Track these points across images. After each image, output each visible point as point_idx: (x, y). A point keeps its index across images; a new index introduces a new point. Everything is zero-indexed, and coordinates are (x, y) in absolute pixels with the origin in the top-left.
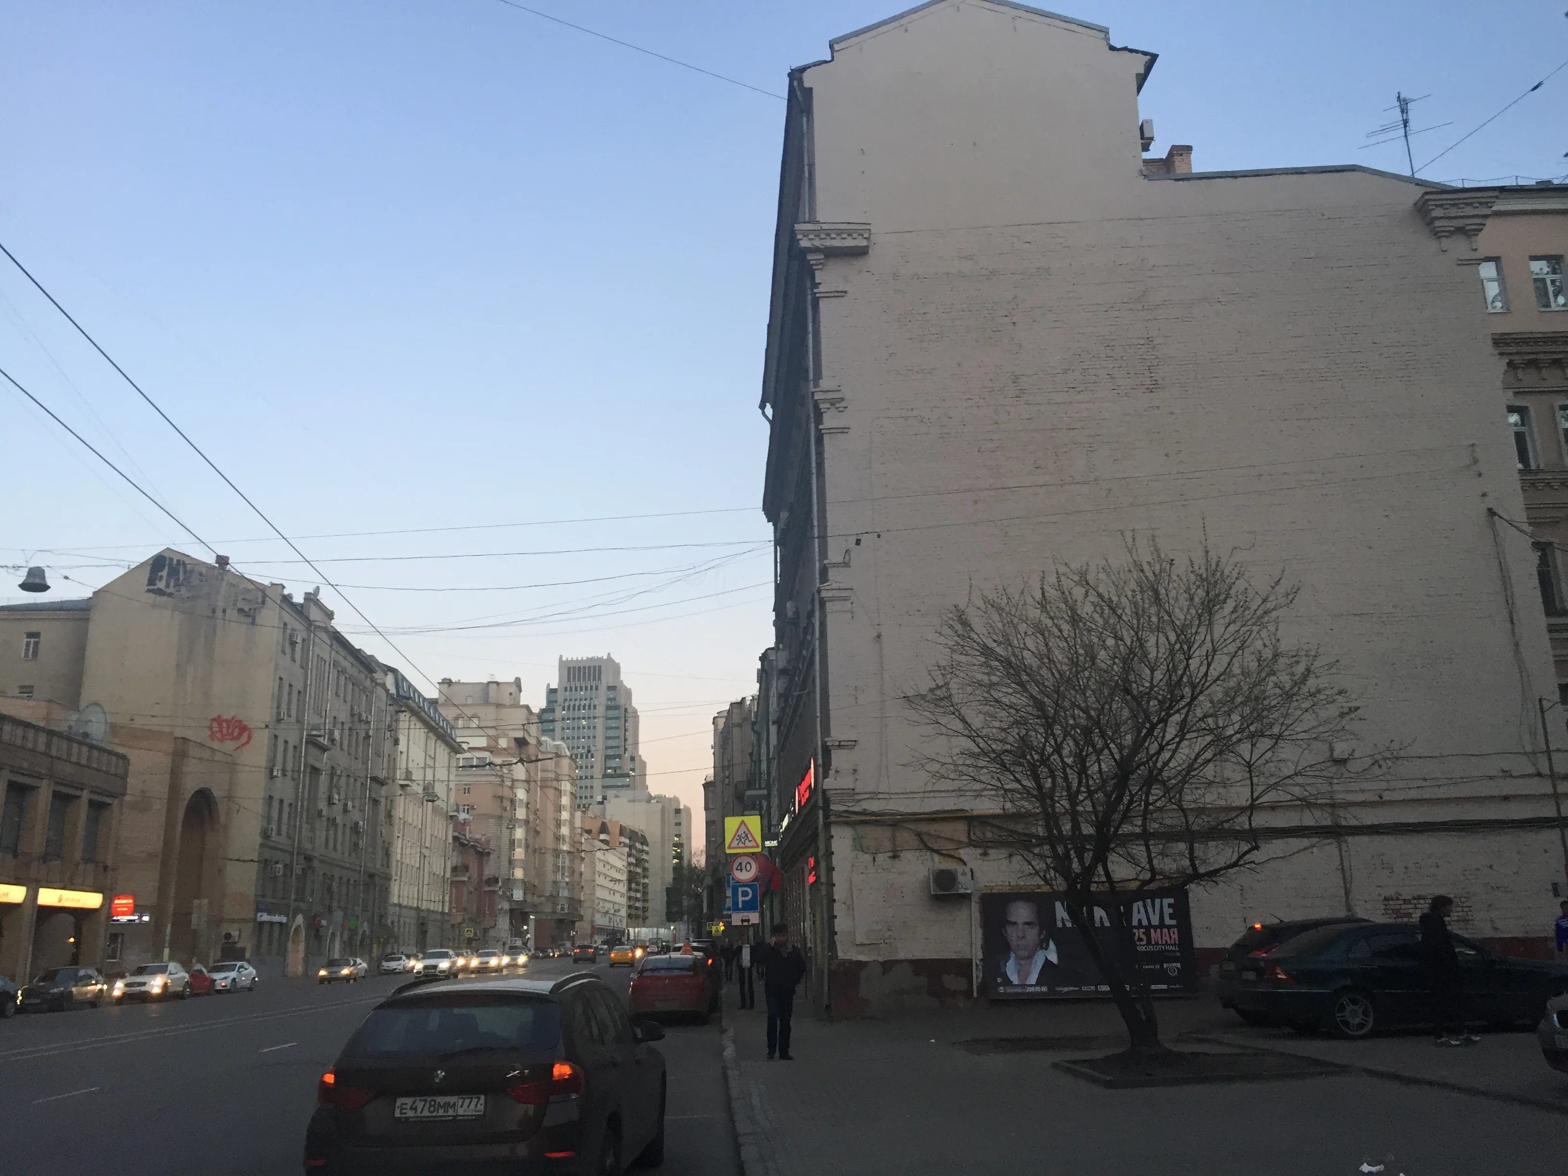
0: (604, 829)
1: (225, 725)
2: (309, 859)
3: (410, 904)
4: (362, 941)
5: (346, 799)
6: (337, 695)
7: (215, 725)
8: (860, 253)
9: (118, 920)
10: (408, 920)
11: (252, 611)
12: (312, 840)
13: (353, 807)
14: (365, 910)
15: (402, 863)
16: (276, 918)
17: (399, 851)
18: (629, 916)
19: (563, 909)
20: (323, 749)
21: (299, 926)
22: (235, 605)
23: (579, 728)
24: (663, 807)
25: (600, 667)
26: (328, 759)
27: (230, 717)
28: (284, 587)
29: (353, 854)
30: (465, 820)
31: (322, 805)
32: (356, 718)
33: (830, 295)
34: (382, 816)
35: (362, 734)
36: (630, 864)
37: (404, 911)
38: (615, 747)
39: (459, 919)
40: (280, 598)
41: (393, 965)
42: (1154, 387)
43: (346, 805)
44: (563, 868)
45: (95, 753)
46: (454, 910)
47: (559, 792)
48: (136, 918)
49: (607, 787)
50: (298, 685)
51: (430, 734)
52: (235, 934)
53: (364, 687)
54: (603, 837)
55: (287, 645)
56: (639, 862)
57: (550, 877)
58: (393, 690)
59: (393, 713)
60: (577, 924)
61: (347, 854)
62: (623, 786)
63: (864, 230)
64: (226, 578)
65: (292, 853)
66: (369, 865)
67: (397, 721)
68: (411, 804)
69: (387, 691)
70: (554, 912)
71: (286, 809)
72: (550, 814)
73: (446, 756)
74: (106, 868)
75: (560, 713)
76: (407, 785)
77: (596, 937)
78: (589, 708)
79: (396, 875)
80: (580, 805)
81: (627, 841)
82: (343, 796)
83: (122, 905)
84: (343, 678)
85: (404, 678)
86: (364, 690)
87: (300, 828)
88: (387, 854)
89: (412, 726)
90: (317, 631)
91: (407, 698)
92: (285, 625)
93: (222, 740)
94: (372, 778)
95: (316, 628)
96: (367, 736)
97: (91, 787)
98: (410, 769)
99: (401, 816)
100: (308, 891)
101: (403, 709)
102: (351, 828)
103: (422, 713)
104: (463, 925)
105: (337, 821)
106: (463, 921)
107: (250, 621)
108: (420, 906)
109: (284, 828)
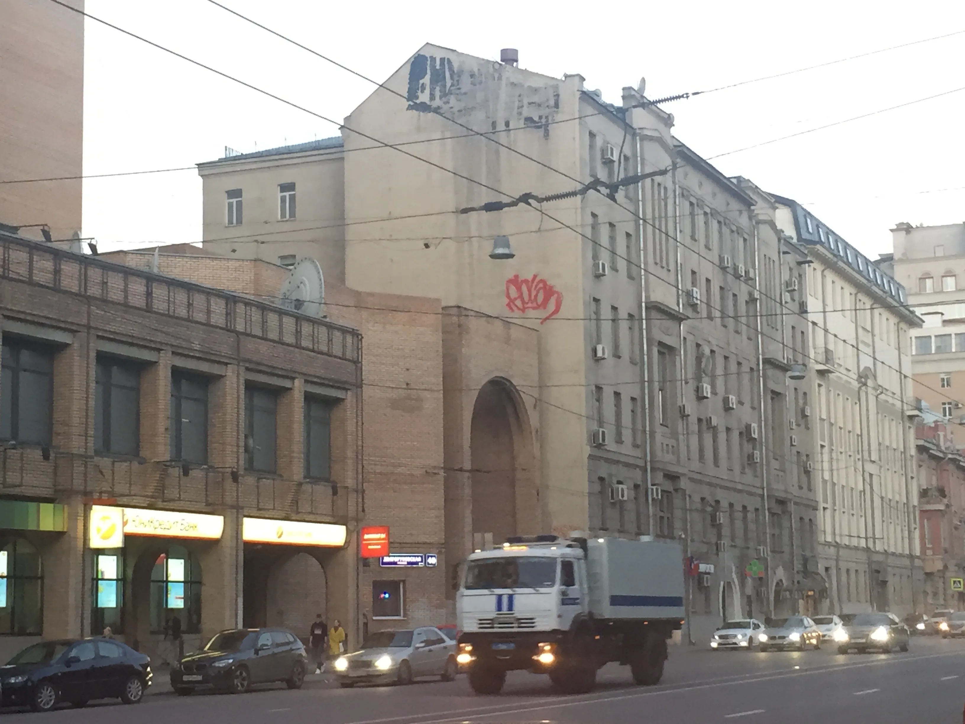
1: (524, 288)
2: (672, 477)
3: (855, 543)
5: (726, 391)
7: (513, 288)
10: (852, 566)
11: (544, 120)
12: (675, 450)
13: (741, 403)
14: (776, 551)
15: (834, 484)
17: (826, 465)
20: (678, 318)
22: (520, 114)
26: (687, 332)
27: (530, 277)
28: (583, 79)
29: (747, 470)
30: (936, 422)
31: (686, 400)
32: (730, 272)
34: (791, 416)
35: (743, 298)
37: (844, 553)
39: (939, 566)
40: (578, 95)
43: (726, 400)
45: (306, 329)
46: (929, 552)
48: (416, 559)
50: (625, 225)
53: (738, 227)
55: (598, 165)
58: (790, 231)
59: (793, 264)
65: (644, 470)
66: (775, 486)
67: (801, 276)
68: (840, 401)
69: (778, 232)
71: (626, 406)
73: (893, 328)
74: (343, 491)
76: (828, 371)
79: (826, 502)
82: (720, 387)
83: (379, 542)
85: (807, 213)
86: (739, 231)
87: (652, 433)
88: (807, 472)
89: (829, 285)
90: (646, 143)
91: (815, 243)
92: (592, 135)
93: (523, 310)
94: (767, 361)
95: (644, 138)
96: (752, 300)
97: (304, 374)
98: (831, 347)
99: (824, 416)
100: (678, 524)
101: (809, 259)
102: (741, 433)
103: (841, 264)
104: (948, 574)
105: (714, 422)
106: (946, 567)
107: (542, 131)
108: (871, 545)
109: (627, 435)
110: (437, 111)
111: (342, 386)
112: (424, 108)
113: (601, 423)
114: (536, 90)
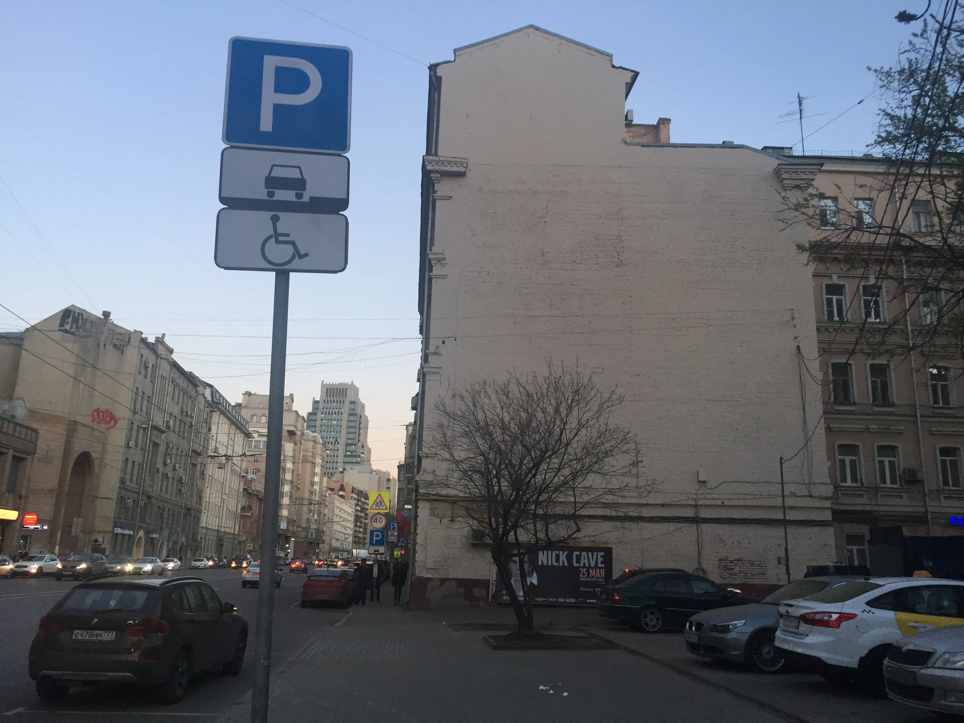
0: (342, 488)
1: (101, 414)
2: (149, 497)
3: (213, 528)
4: (181, 548)
5: (176, 463)
6: (173, 399)
7: (96, 414)
8: (461, 175)
9: (28, 528)
10: (211, 537)
11: (122, 347)
12: (152, 486)
13: (180, 467)
14: (183, 530)
15: (209, 503)
16: (126, 532)
17: (208, 495)
18: (354, 542)
19: (312, 536)
20: (162, 432)
21: (141, 538)
22: (112, 342)
23: (331, 426)
24: (380, 477)
25: (346, 389)
26: (165, 438)
27: (104, 410)
28: (142, 333)
29: (178, 495)
30: (252, 478)
31: (160, 465)
32: (185, 414)
33: (442, 198)
34: (198, 474)
35: (189, 424)
36: (357, 511)
37: (209, 532)
38: (353, 439)
39: (244, 538)
40: (139, 339)
41: (198, 564)
42: (620, 264)
43: (175, 466)
44: (314, 510)
45: (18, 428)
46: (241, 533)
47: (314, 464)
48: (39, 527)
49: (346, 463)
50: (148, 393)
51: (232, 426)
52: (101, 540)
53: (190, 396)
54: (341, 493)
55: (142, 368)
56: (363, 510)
57: (305, 517)
58: (209, 398)
59: (209, 412)
60: (321, 546)
61: (174, 494)
62: (356, 463)
63: (464, 163)
64: (107, 325)
65: (139, 494)
66: (188, 503)
67: (211, 417)
68: (217, 469)
69: (205, 398)
70: (306, 537)
71: (136, 468)
72: (308, 478)
73: (242, 439)
74: (20, 497)
75: (320, 416)
76: (215, 456)
77: (332, 554)
78: (338, 414)
79: (205, 510)
80: (328, 473)
81: (356, 496)
82: (173, 462)
83: (30, 519)
84: (178, 389)
85: (217, 391)
86: (190, 397)
87: (145, 479)
88: (200, 497)
89: (221, 421)
90: (162, 361)
91: (218, 404)
92: (142, 356)
93: (99, 423)
94: (193, 451)
95: (162, 358)
96: (191, 425)
97: (14, 447)
98: (217, 446)
99: (210, 474)
100: (147, 517)
101: (215, 410)
102: (178, 480)
103: (227, 413)
104: (247, 542)
105: (169, 476)
106: (247, 539)
107: (120, 352)
108: (219, 529)
109: (135, 479)
110: (72, 333)
111: (27, 453)
112: (66, 331)
113: (125, 474)
114: (121, 334)
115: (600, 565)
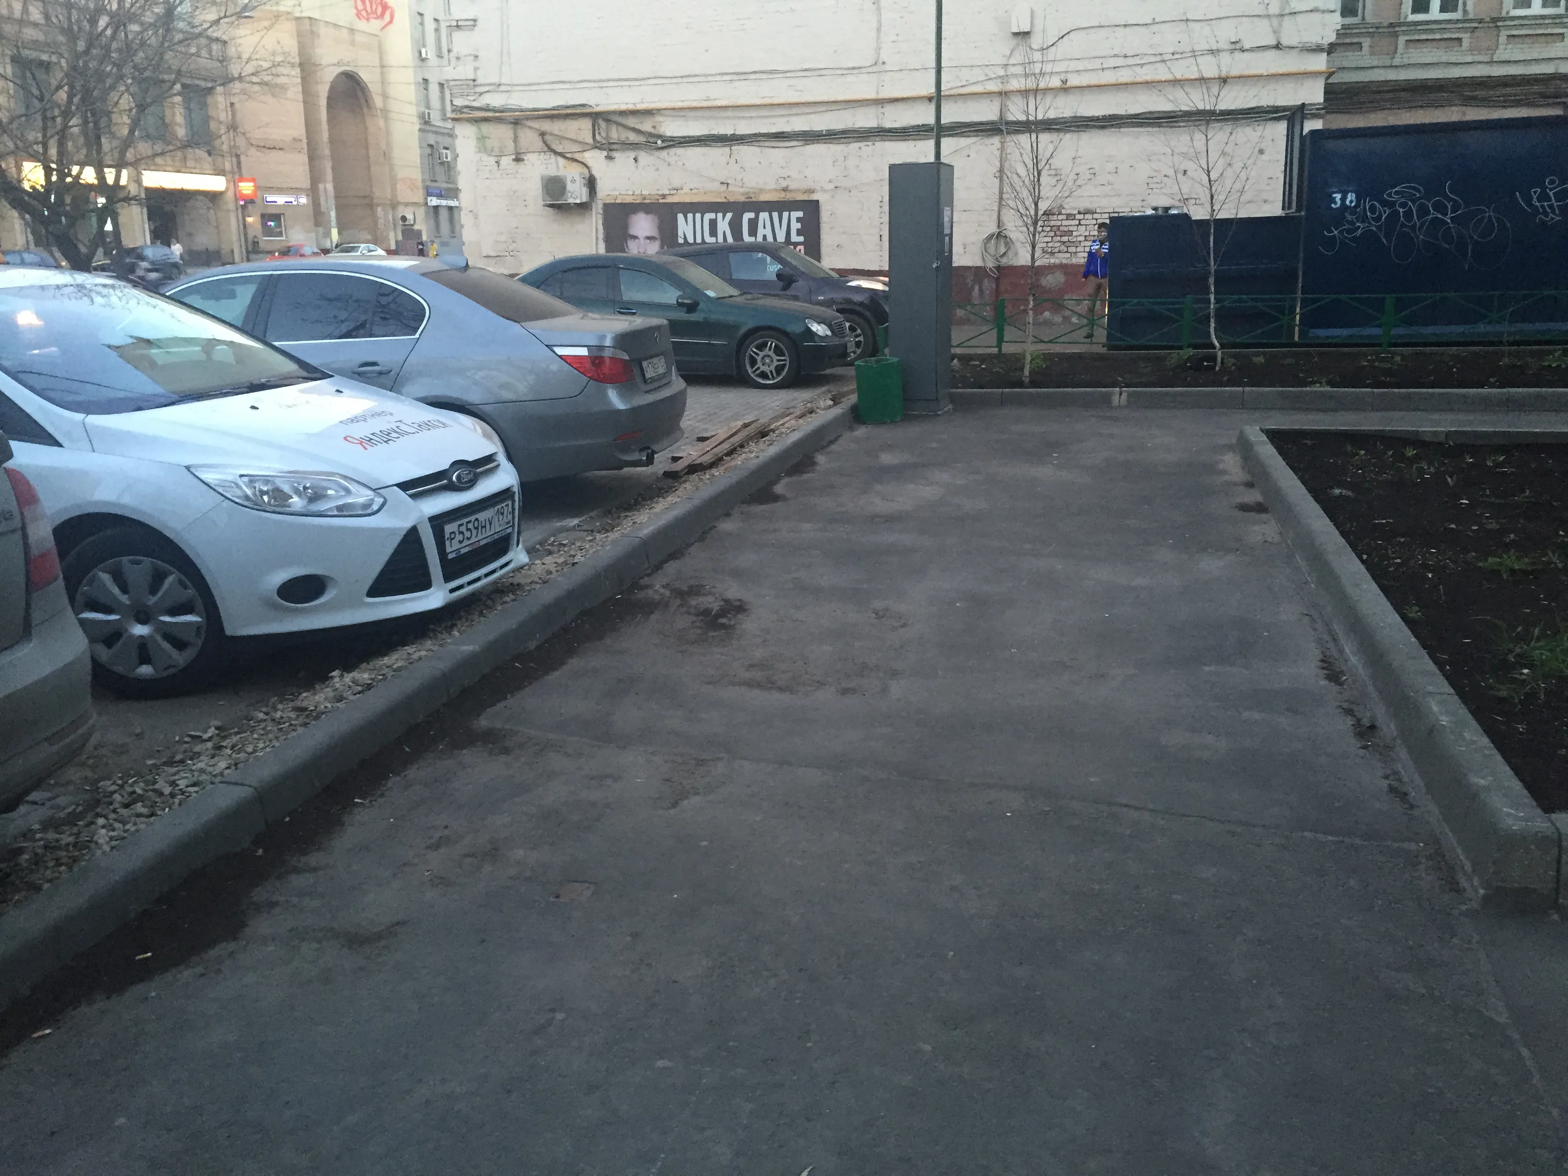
16: (451, 203)
111: (214, 81)
113: (428, 106)
115: (795, 238)
